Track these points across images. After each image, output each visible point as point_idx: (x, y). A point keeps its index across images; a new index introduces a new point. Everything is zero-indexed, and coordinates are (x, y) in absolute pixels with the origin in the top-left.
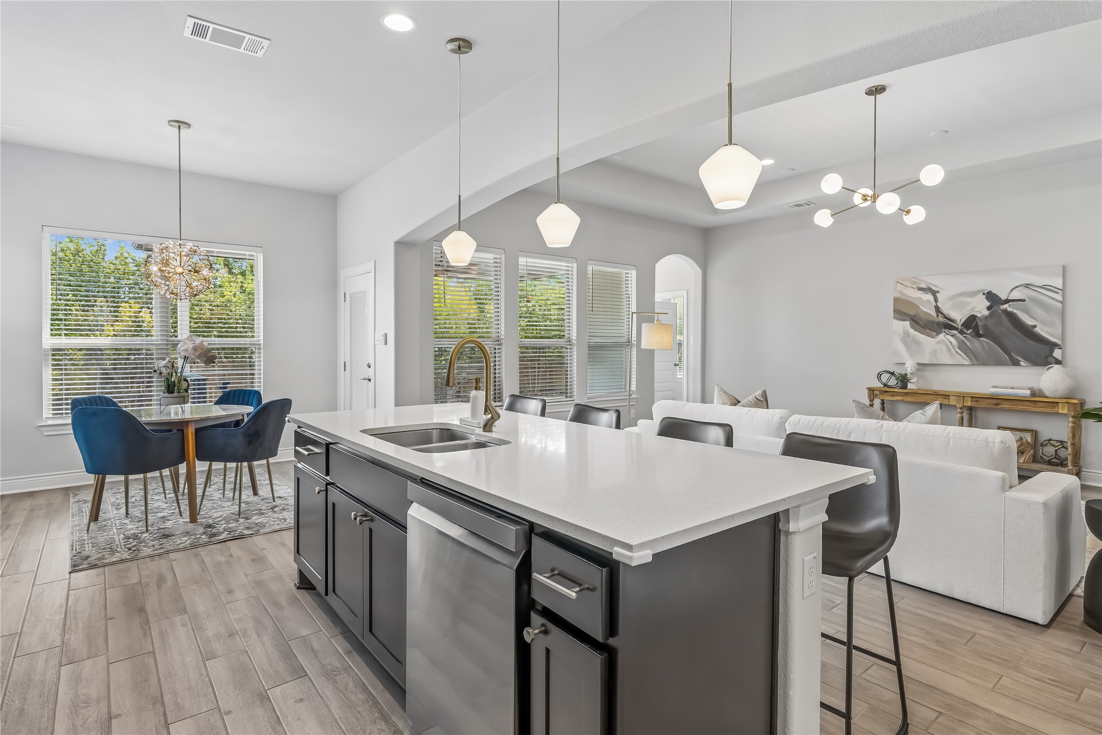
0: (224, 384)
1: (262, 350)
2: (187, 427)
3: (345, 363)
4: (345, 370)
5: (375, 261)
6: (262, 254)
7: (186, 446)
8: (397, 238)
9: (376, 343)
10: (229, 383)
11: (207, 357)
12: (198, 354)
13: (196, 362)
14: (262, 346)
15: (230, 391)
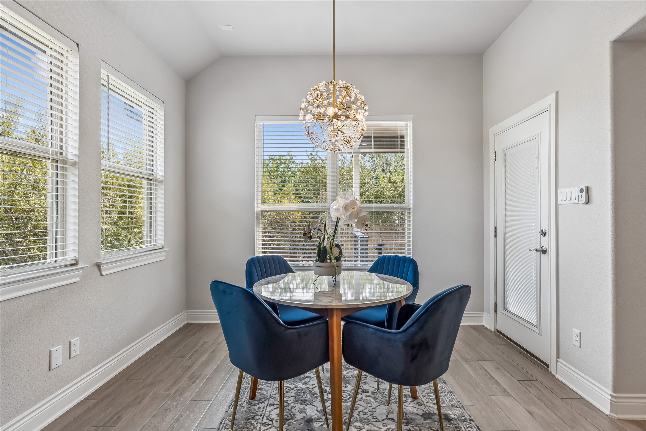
0: (380, 245)
1: (412, 214)
2: (331, 317)
3: (496, 228)
4: (496, 236)
5: (557, 93)
6: (412, 121)
7: (330, 343)
8: (616, 34)
9: (559, 203)
10: (384, 245)
11: (359, 218)
12: (349, 213)
13: (350, 225)
14: (411, 210)
15: (385, 257)
